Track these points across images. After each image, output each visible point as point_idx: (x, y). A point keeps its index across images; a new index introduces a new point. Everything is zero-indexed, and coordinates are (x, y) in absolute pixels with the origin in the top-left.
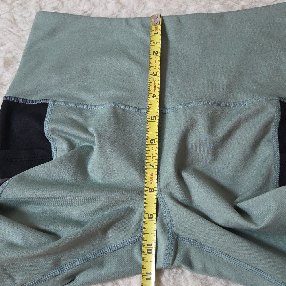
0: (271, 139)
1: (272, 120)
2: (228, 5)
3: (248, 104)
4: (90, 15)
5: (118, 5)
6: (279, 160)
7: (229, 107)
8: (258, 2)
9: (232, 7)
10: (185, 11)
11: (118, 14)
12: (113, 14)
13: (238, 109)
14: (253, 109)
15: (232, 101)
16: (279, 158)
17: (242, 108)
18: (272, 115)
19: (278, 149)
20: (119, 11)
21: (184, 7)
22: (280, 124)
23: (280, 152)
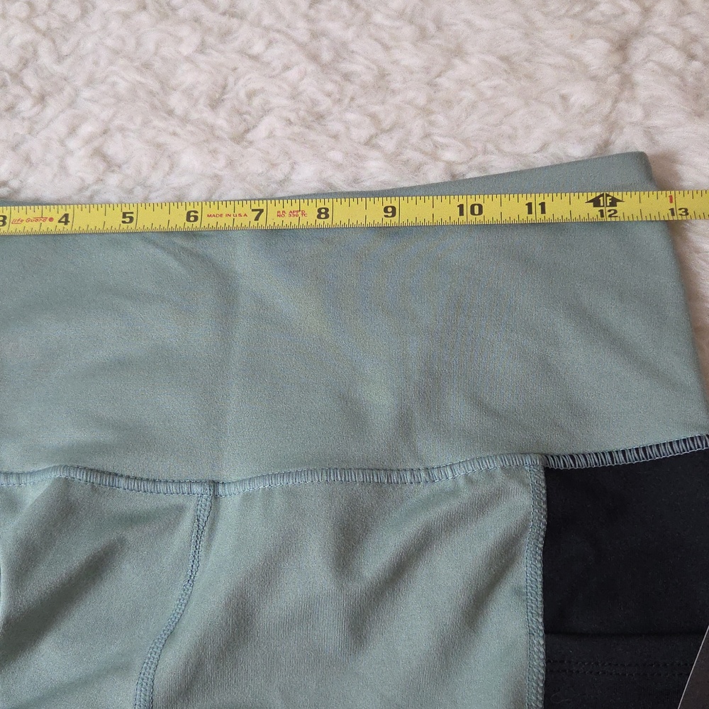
0: (523, 583)
1: (523, 528)
2: (406, 163)
3: (454, 478)
4: (17, 191)
5: (96, 160)
6: (542, 656)
7: (400, 486)
8: (492, 153)
9: (418, 168)
10: (285, 180)
11: (95, 187)
12: (81, 190)
13: (425, 491)
14: (466, 494)
15: (409, 466)
16: (542, 650)
17: (436, 487)
18: (522, 513)
19: (541, 620)
20: (100, 180)
21: (284, 168)
22: (545, 539)
23: (546, 632)
